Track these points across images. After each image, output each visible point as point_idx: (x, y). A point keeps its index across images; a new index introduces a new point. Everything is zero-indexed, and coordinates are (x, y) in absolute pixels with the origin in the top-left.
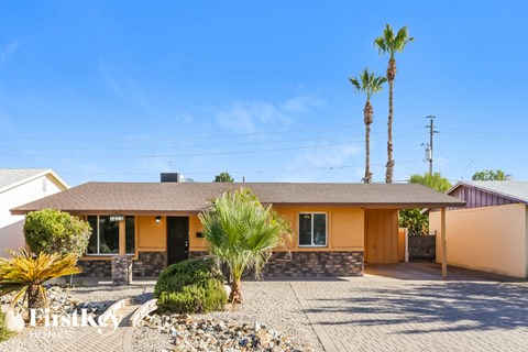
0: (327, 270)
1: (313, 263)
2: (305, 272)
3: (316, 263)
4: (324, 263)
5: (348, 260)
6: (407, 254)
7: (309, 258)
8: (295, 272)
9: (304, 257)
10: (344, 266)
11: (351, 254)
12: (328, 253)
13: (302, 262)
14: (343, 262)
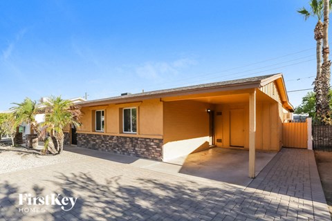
0: (136, 152)
1: (128, 145)
2: (124, 151)
3: (130, 145)
4: (135, 146)
5: (150, 146)
6: (310, 138)
7: (126, 142)
8: (118, 150)
9: (123, 140)
10: (148, 150)
11: (152, 140)
12: (137, 139)
13: (122, 143)
14: (147, 147)
